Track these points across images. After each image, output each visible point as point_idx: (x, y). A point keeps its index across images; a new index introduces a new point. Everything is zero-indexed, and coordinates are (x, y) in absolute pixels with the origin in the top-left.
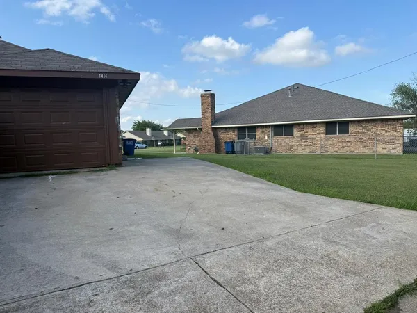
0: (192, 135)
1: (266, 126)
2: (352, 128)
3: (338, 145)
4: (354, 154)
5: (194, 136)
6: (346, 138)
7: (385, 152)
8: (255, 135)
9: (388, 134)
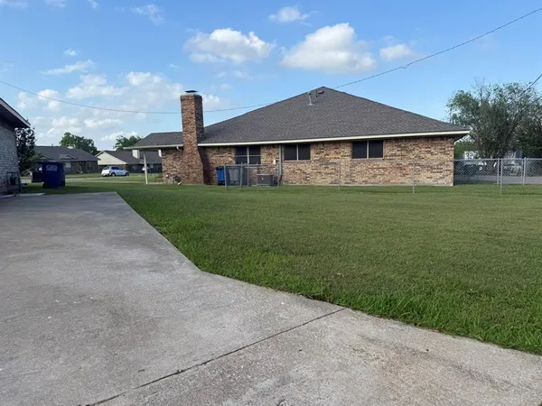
0: (170, 157)
1: (273, 145)
2: (387, 150)
3: (369, 172)
4: (389, 185)
5: (174, 159)
6: (379, 162)
7: (430, 182)
8: (259, 158)
9: (435, 157)
